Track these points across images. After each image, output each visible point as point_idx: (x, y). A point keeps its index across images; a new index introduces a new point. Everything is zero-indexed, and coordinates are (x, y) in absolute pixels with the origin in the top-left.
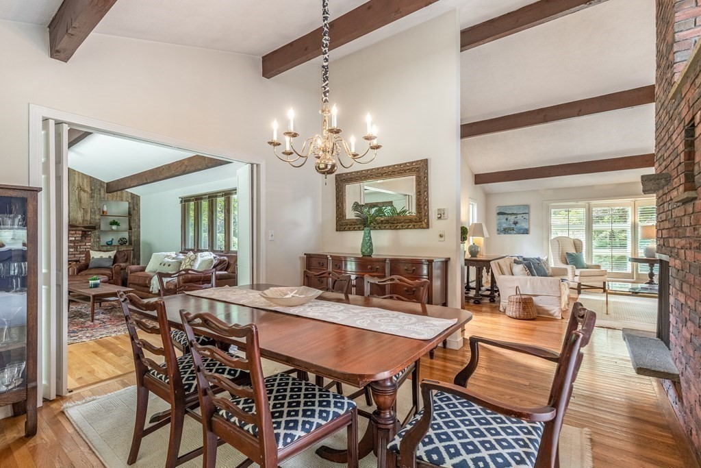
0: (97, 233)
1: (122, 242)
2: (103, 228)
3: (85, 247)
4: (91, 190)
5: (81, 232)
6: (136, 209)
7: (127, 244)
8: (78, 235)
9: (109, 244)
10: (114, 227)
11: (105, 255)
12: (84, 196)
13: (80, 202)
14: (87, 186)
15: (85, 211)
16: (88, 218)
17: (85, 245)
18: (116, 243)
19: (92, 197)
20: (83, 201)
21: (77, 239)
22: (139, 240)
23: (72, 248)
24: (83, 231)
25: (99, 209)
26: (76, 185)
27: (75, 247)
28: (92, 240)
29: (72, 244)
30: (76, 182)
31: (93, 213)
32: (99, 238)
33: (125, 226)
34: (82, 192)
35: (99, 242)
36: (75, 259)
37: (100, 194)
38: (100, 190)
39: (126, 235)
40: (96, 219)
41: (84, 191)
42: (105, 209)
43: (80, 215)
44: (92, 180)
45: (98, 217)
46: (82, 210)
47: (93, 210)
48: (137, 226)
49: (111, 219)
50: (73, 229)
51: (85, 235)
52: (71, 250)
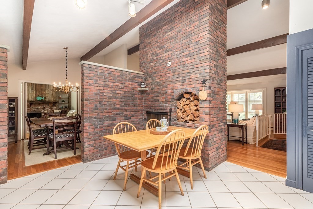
0: (57, 104)
1: (66, 107)
2: (60, 102)
3: (54, 109)
7: (68, 108)
8: (52, 105)
9: (62, 108)
10: (63, 102)
11: (58, 111)
13: (53, 95)
15: (54, 98)
16: (55, 99)
18: (64, 107)
19: (56, 93)
20: (53, 94)
22: (71, 107)
25: (58, 97)
27: (51, 109)
28: (56, 106)
30: (51, 88)
31: (56, 98)
32: (58, 106)
33: (67, 102)
34: (53, 92)
39: (67, 105)
41: (54, 91)
42: (60, 97)
43: (52, 99)
45: (58, 99)
48: (70, 102)
49: (63, 100)
51: (54, 105)
52: (50, 109)
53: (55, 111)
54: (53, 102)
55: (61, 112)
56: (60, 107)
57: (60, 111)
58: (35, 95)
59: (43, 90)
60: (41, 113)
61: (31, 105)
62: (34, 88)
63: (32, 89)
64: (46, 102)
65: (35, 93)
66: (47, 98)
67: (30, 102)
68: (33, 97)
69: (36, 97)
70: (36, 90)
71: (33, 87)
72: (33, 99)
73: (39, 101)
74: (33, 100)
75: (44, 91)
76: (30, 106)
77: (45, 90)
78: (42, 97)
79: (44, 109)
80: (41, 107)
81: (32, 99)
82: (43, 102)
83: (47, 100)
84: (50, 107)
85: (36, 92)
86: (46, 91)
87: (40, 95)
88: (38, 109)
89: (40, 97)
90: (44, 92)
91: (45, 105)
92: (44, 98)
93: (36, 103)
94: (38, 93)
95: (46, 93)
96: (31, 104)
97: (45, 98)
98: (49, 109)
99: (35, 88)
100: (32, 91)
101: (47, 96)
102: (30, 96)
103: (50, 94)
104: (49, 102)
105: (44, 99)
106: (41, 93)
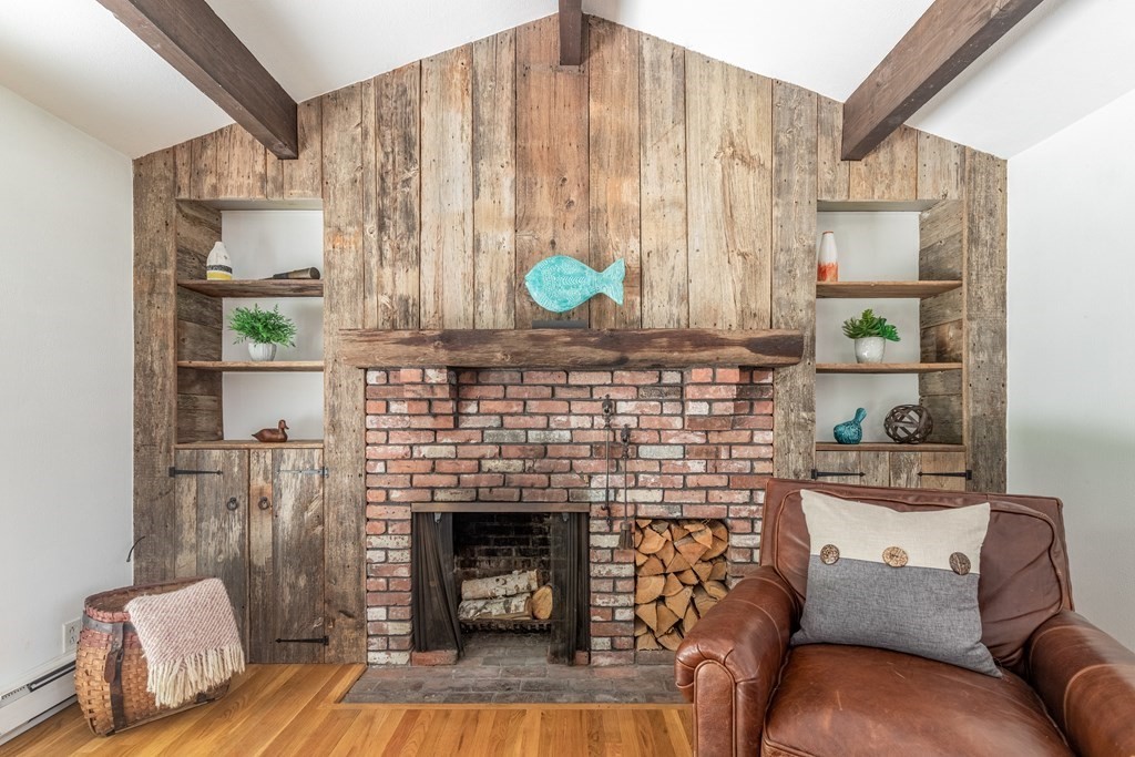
0: (799, 376)
2: (825, 355)
3: (749, 452)
4: (778, 152)
5: (733, 375)
6: (985, 235)
8: (723, 392)
9: (849, 438)
10: (867, 350)
12: (748, 184)
13: (731, 218)
14: (759, 131)
15: (753, 271)
16: (762, 303)
17: (751, 443)
18: (872, 430)
19: (779, 189)
20: (741, 215)
21: (719, 408)
23: (698, 456)
24: (743, 368)
25: (812, 250)
26: (715, 135)
27: (710, 453)
28: (779, 417)
29: (698, 438)
30: (717, 117)
31: (783, 272)
32: (810, 408)
34: (739, 169)
35: (807, 425)
36: (709, 512)
37: (814, 171)
38: (814, 149)
39: (911, 391)
40: (792, 306)
41: (747, 162)
42: (832, 254)
43: (728, 290)
44: (780, 97)
45: (803, 296)
46: (738, 260)
47: (782, 258)
48: (987, 339)
50: (706, 354)
51: (750, 388)
52: (696, 466)
54: (752, 345)
58: (507, 236)
59: (610, 153)
60: (581, 519)
61: (458, 392)
62: (502, 136)
63: (476, 153)
64: (647, 339)
65: (508, 198)
66: (654, 273)
67: (448, 338)
68: (484, 273)
69: (522, 263)
70: (521, 159)
71: (485, 112)
72: (486, 308)
73: (561, 320)
74: (495, 314)
75: (623, 172)
76: (457, 415)
77: (629, 153)
78: (596, 259)
79: (621, 449)
80: (578, 422)
81: (477, 297)
82: (612, 340)
83: (659, 312)
84: (693, 423)
85: (523, 189)
86: (650, 172)
87: (576, 240)
88: (544, 450)
89: (572, 267)
90: (627, 192)
91: (639, 392)
92: (615, 272)
93: (523, 366)
94: (544, 205)
95: (652, 192)
96: (464, 379)
97: (636, 279)
98: (688, 451)
99: (515, 131)
100: (475, 174)
101: (662, 253)
102: (448, 250)
103: (705, 204)
104: (695, 342)
105: (615, 294)
106: (578, 211)
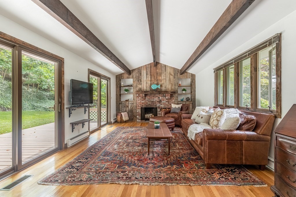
0: (176, 95)
1: (188, 99)
2: (179, 92)
3: (172, 102)
4: (174, 74)
5: (170, 95)
6: (194, 82)
7: (190, 100)
8: (169, 96)
9: (182, 101)
10: (184, 92)
11: (177, 106)
12: (172, 77)
13: (170, 80)
14: (173, 72)
15: (172, 85)
16: (173, 88)
17: (172, 101)
18: (185, 100)
19: (174, 78)
20: (171, 80)
21: (169, 98)
22: (195, 99)
23: (167, 102)
24: (171, 94)
25: (177, 83)
26: (168, 73)
27: (168, 102)
28: (175, 98)
29: (167, 100)
30: (169, 71)
31: (175, 85)
32: (177, 98)
33: (189, 91)
34: (171, 76)
35: (177, 99)
36: (168, 107)
37: (178, 76)
38: (178, 74)
39: (189, 96)
40: (176, 88)
41: (172, 75)
42: (180, 83)
43: (170, 87)
44: (174, 69)
45: (177, 87)
46: (171, 84)
47: (175, 84)
48: (194, 91)
49: (183, 88)
50: (167, 93)
51: (172, 96)
52: (167, 103)
53: (173, 106)
54: (171, 92)
55: (182, 107)
56: (180, 98)
57: (180, 106)
58: (150, 82)
59: (159, 74)
60: (156, 108)
61: (145, 97)
62: (149, 73)
63: (147, 74)
64: (162, 92)
65: (149, 79)
66: (163, 85)
67: (145, 92)
68: (147, 85)
69: (151, 85)
70: (151, 75)
71: (147, 71)
72: (147, 89)
73: (154, 90)
74: (148, 89)
75: (160, 76)
76: (145, 98)
78: (157, 84)
79: (160, 102)
80: (156, 99)
81: (147, 88)
82: (159, 92)
83: (163, 89)
84: (166, 99)
85: (151, 78)
86: (163, 76)
87: (156, 82)
88: (153, 102)
89: (155, 85)
90: (160, 78)
91: (162, 96)
92: (159, 85)
93: (151, 94)
94: (153, 79)
95: (163, 78)
96: (146, 95)
97: (161, 86)
98: (166, 102)
99: (150, 72)
100: (147, 76)
101: (164, 83)
102: (144, 83)
103: (168, 79)
104: (166, 92)
105: (159, 88)
106: (156, 80)
